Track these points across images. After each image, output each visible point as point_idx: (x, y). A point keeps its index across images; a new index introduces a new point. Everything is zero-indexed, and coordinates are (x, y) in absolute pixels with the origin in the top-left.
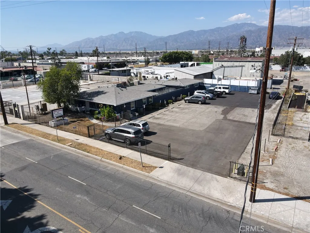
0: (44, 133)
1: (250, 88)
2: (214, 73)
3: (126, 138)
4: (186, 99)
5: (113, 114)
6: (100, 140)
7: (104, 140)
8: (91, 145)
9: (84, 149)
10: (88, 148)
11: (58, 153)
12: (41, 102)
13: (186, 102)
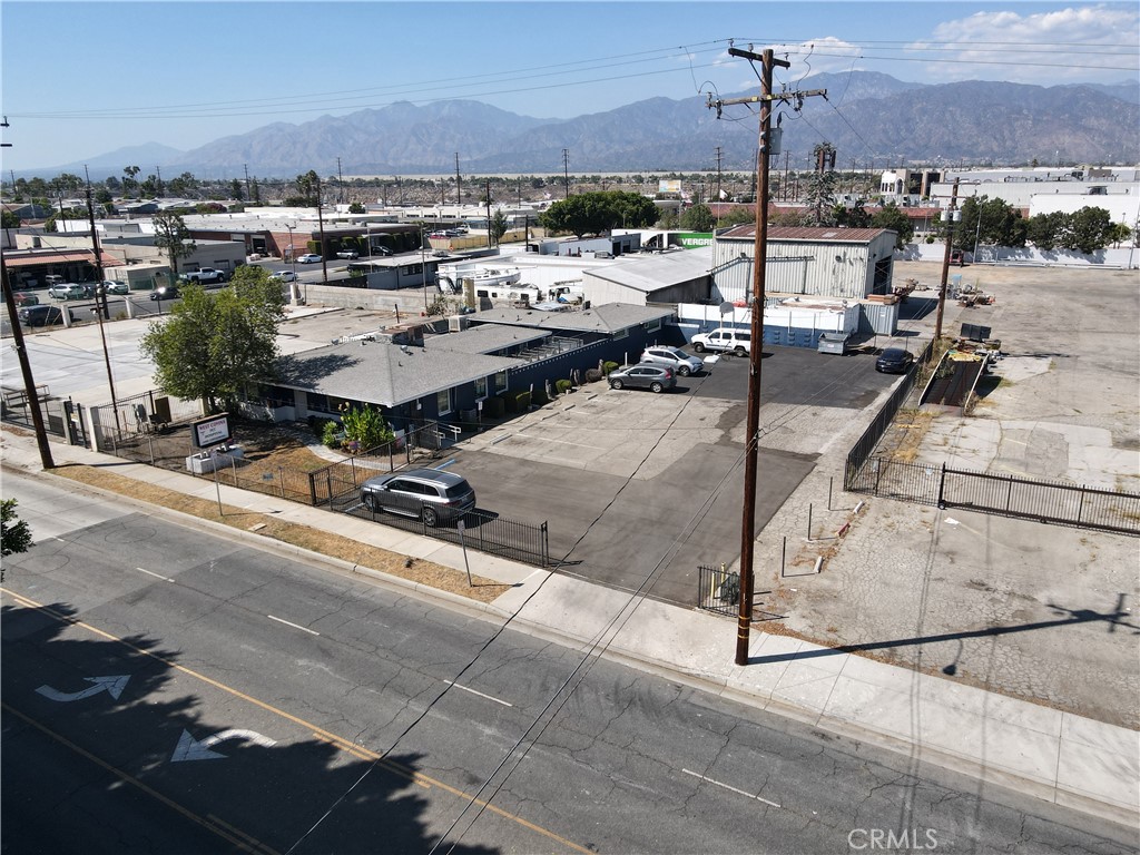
0: (174, 493)
1: (823, 336)
2: (718, 279)
3: (424, 506)
4: (614, 375)
5: (382, 433)
6: (348, 514)
7: (359, 512)
8: (322, 529)
9: (301, 539)
10: (315, 537)
11: (230, 552)
12: (151, 394)
13: (613, 387)
